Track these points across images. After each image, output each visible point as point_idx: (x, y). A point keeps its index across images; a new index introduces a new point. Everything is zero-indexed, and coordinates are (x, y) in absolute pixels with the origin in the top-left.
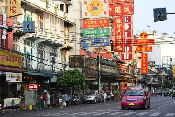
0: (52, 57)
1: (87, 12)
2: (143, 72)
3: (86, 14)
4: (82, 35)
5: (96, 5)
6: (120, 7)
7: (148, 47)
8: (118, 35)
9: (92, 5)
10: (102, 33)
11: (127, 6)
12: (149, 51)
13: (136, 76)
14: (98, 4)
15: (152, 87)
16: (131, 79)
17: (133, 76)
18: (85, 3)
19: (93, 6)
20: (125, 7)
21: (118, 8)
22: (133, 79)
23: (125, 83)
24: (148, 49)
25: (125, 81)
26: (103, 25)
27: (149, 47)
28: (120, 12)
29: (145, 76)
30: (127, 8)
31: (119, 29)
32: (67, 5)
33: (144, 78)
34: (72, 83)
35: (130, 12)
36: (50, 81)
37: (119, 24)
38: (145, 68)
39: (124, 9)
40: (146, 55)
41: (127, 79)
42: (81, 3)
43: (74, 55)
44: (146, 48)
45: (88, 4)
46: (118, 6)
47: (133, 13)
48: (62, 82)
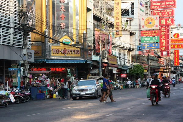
0: (124, 56)
1: (144, 25)
2: (175, 64)
3: (143, 26)
4: (140, 41)
5: (150, 21)
6: (164, 20)
7: (179, 45)
8: (163, 40)
9: (147, 20)
10: (154, 40)
11: (169, 19)
12: (180, 48)
13: (170, 67)
14: (152, 20)
15: (180, 76)
16: (166, 70)
17: (168, 67)
18: (143, 19)
19: (148, 22)
20: (168, 20)
21: (163, 21)
22: (168, 70)
23: (161, 73)
24: (180, 46)
25: (162, 71)
26: (155, 35)
27: (181, 45)
28: (164, 24)
29: (176, 67)
30: (170, 20)
31: (163, 35)
32: (130, 21)
33: (175, 69)
34: (138, 73)
35: (171, 24)
36: (126, 72)
37: (163, 32)
38: (177, 61)
39: (167, 22)
40: (178, 51)
41: (164, 70)
42: (139, 19)
43: (135, 54)
44: (178, 45)
45: (144, 20)
46: (163, 19)
47: (173, 24)
48: (133, 73)
